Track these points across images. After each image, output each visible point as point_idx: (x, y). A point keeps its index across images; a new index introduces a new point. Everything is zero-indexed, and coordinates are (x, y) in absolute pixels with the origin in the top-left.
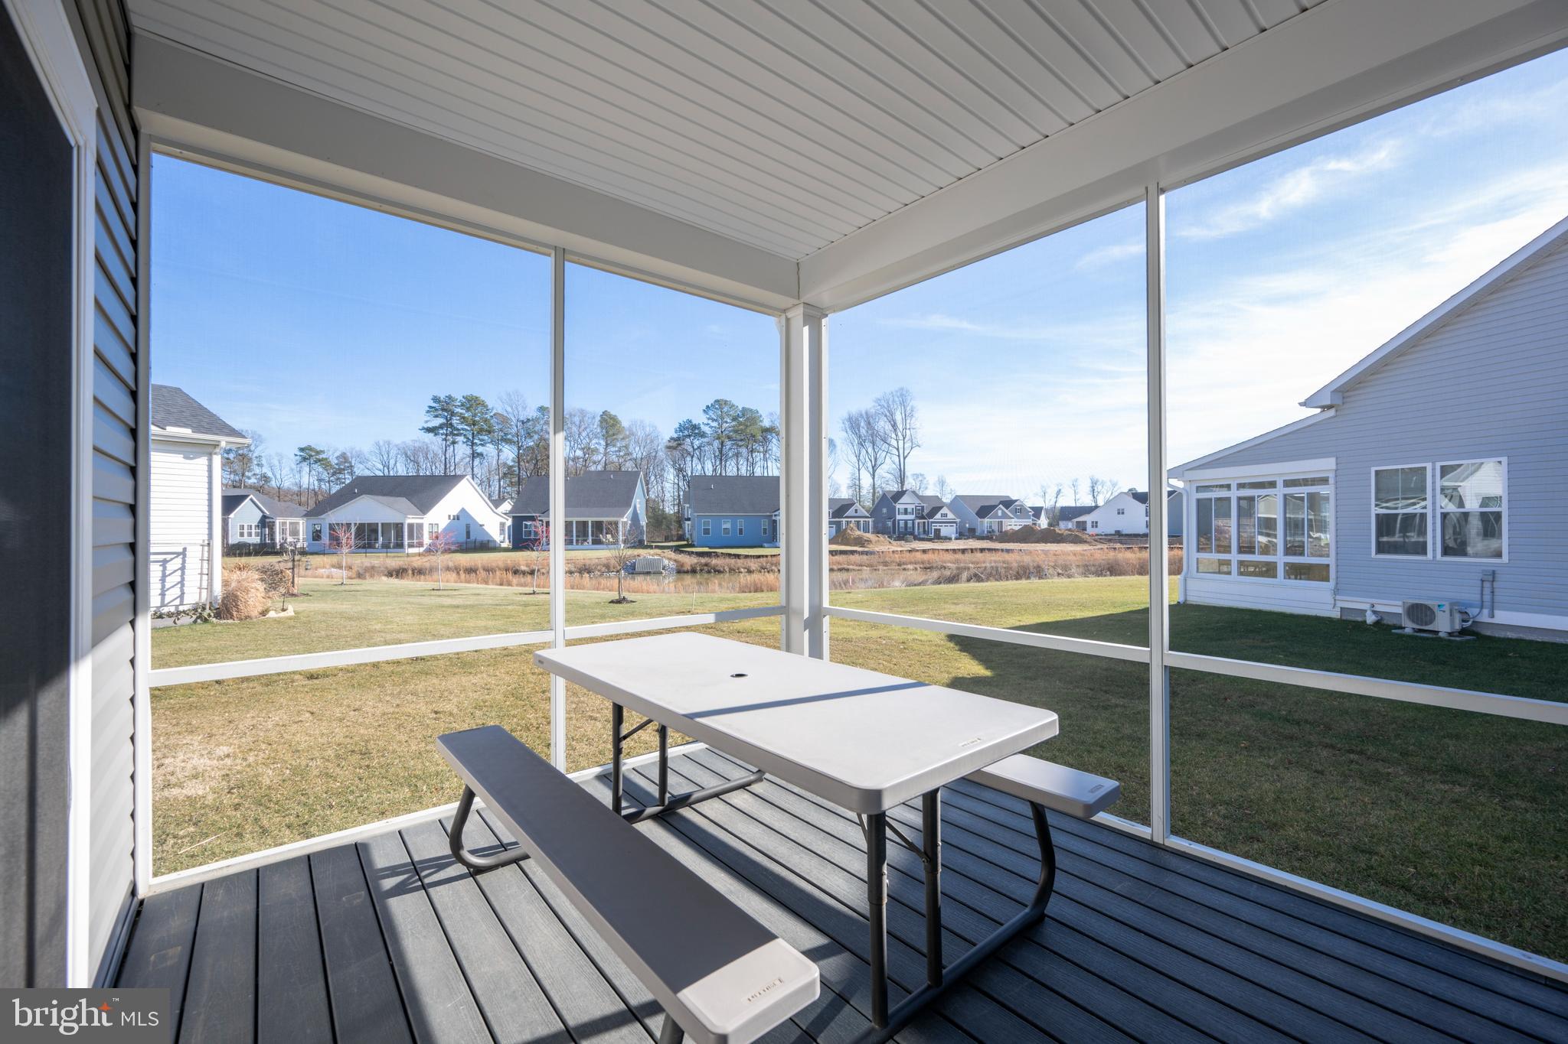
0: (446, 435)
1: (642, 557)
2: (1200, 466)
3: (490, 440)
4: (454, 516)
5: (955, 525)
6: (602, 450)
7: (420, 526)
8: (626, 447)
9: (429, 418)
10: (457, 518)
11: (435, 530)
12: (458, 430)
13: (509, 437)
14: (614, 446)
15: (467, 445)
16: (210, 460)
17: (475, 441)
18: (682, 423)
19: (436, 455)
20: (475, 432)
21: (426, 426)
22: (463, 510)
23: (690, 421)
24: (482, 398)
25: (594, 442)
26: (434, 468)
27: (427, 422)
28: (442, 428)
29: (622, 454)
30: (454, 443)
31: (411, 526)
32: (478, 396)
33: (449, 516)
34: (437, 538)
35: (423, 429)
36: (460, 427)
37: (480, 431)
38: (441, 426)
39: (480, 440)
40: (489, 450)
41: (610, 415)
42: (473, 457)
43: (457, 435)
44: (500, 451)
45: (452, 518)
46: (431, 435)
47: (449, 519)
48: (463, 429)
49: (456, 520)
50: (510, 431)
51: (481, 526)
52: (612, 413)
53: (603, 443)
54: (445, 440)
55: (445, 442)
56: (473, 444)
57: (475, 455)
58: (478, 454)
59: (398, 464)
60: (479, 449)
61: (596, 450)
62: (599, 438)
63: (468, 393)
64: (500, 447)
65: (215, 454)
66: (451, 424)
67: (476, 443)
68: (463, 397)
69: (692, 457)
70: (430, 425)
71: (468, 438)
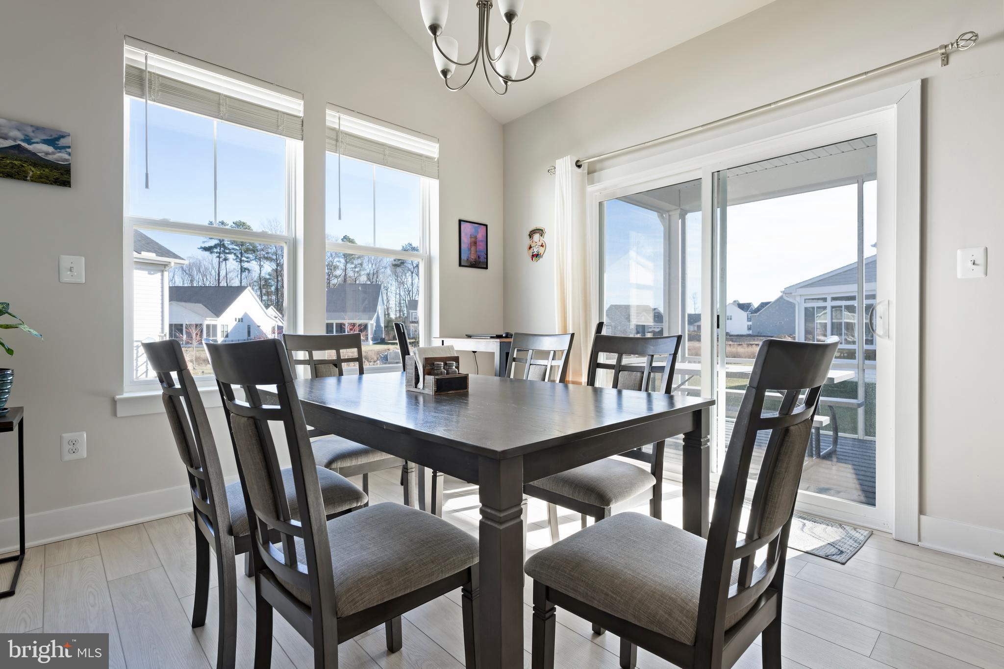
0: (220, 253)
1: (391, 351)
2: (806, 285)
3: (254, 258)
4: (239, 319)
5: (610, 327)
6: (342, 266)
7: (215, 327)
8: (361, 264)
9: (205, 240)
10: (241, 320)
11: (225, 330)
12: (229, 249)
13: (270, 255)
14: (352, 263)
15: (237, 261)
16: (162, 275)
17: (243, 258)
18: (404, 246)
19: (206, 269)
20: (243, 252)
21: (203, 246)
22: (246, 315)
23: (411, 245)
24: (248, 224)
25: (335, 260)
26: (205, 280)
27: (204, 242)
28: (216, 248)
29: (356, 270)
30: (226, 259)
31: (208, 326)
32: (245, 222)
33: (236, 319)
34: (227, 336)
35: (201, 248)
36: (230, 247)
37: (247, 251)
38: (216, 246)
39: (247, 258)
40: (253, 265)
41: (349, 239)
42: (241, 271)
43: (228, 253)
44: (261, 266)
45: (237, 320)
46: (207, 253)
47: (236, 321)
48: (233, 249)
49: (240, 322)
50: (270, 251)
51: (259, 326)
52: (350, 237)
53: (343, 261)
54: (219, 257)
55: (218, 259)
56: (241, 261)
57: (243, 270)
58: (245, 269)
59: (176, 277)
60: (246, 265)
61: (336, 267)
62: (339, 257)
63: (237, 220)
64: (262, 263)
65: (166, 271)
66: (223, 244)
67: (244, 261)
68: (234, 223)
69: (412, 273)
70: (207, 245)
71: (237, 256)
